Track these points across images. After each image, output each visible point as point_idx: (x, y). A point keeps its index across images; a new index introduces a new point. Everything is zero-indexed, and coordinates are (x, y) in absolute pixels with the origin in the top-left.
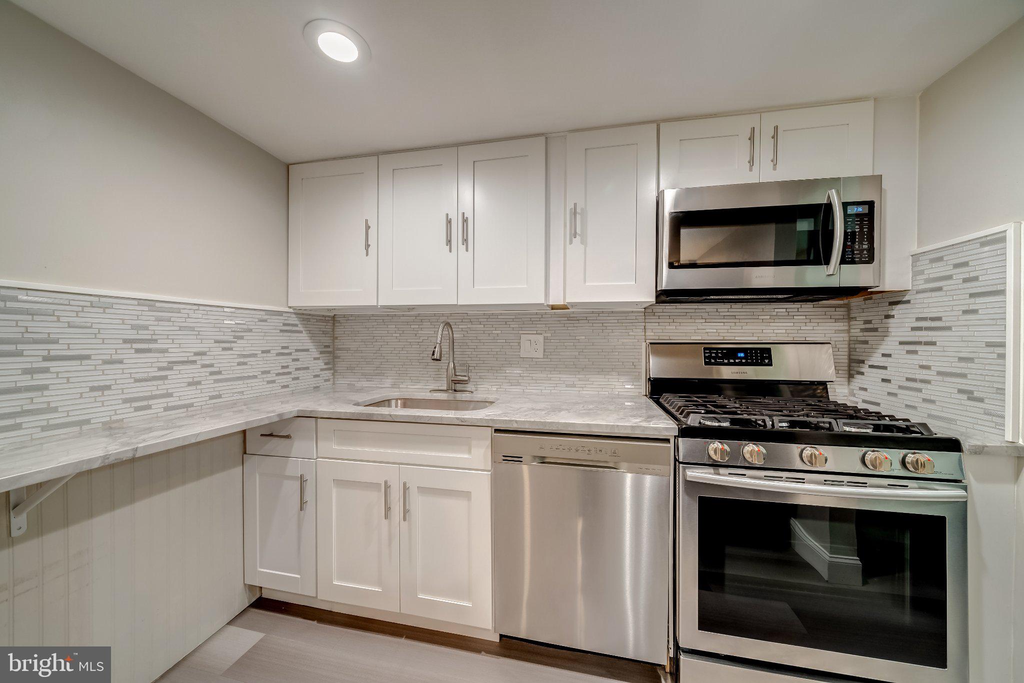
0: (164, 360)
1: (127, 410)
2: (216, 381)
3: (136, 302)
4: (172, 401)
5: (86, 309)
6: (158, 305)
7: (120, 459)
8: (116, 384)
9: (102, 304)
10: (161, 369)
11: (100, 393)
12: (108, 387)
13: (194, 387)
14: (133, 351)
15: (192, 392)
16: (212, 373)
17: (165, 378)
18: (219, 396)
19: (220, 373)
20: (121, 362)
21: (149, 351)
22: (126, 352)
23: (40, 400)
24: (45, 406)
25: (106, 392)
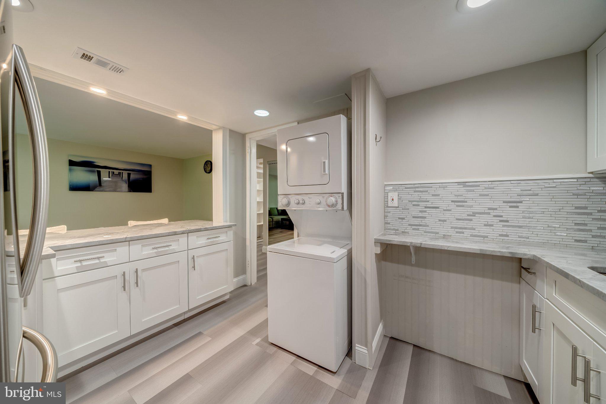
0: (470, 211)
1: (453, 232)
2: (504, 226)
3: (457, 184)
4: (475, 233)
5: (437, 189)
6: (467, 184)
7: (416, 245)
8: (448, 219)
9: (444, 186)
10: (468, 215)
12: (445, 221)
13: (489, 227)
14: (455, 206)
15: (487, 229)
16: (501, 221)
17: (471, 220)
18: (507, 236)
19: (507, 221)
20: (450, 210)
21: (463, 206)
22: (453, 206)
23: (424, 222)
24: (425, 224)
25: (445, 223)
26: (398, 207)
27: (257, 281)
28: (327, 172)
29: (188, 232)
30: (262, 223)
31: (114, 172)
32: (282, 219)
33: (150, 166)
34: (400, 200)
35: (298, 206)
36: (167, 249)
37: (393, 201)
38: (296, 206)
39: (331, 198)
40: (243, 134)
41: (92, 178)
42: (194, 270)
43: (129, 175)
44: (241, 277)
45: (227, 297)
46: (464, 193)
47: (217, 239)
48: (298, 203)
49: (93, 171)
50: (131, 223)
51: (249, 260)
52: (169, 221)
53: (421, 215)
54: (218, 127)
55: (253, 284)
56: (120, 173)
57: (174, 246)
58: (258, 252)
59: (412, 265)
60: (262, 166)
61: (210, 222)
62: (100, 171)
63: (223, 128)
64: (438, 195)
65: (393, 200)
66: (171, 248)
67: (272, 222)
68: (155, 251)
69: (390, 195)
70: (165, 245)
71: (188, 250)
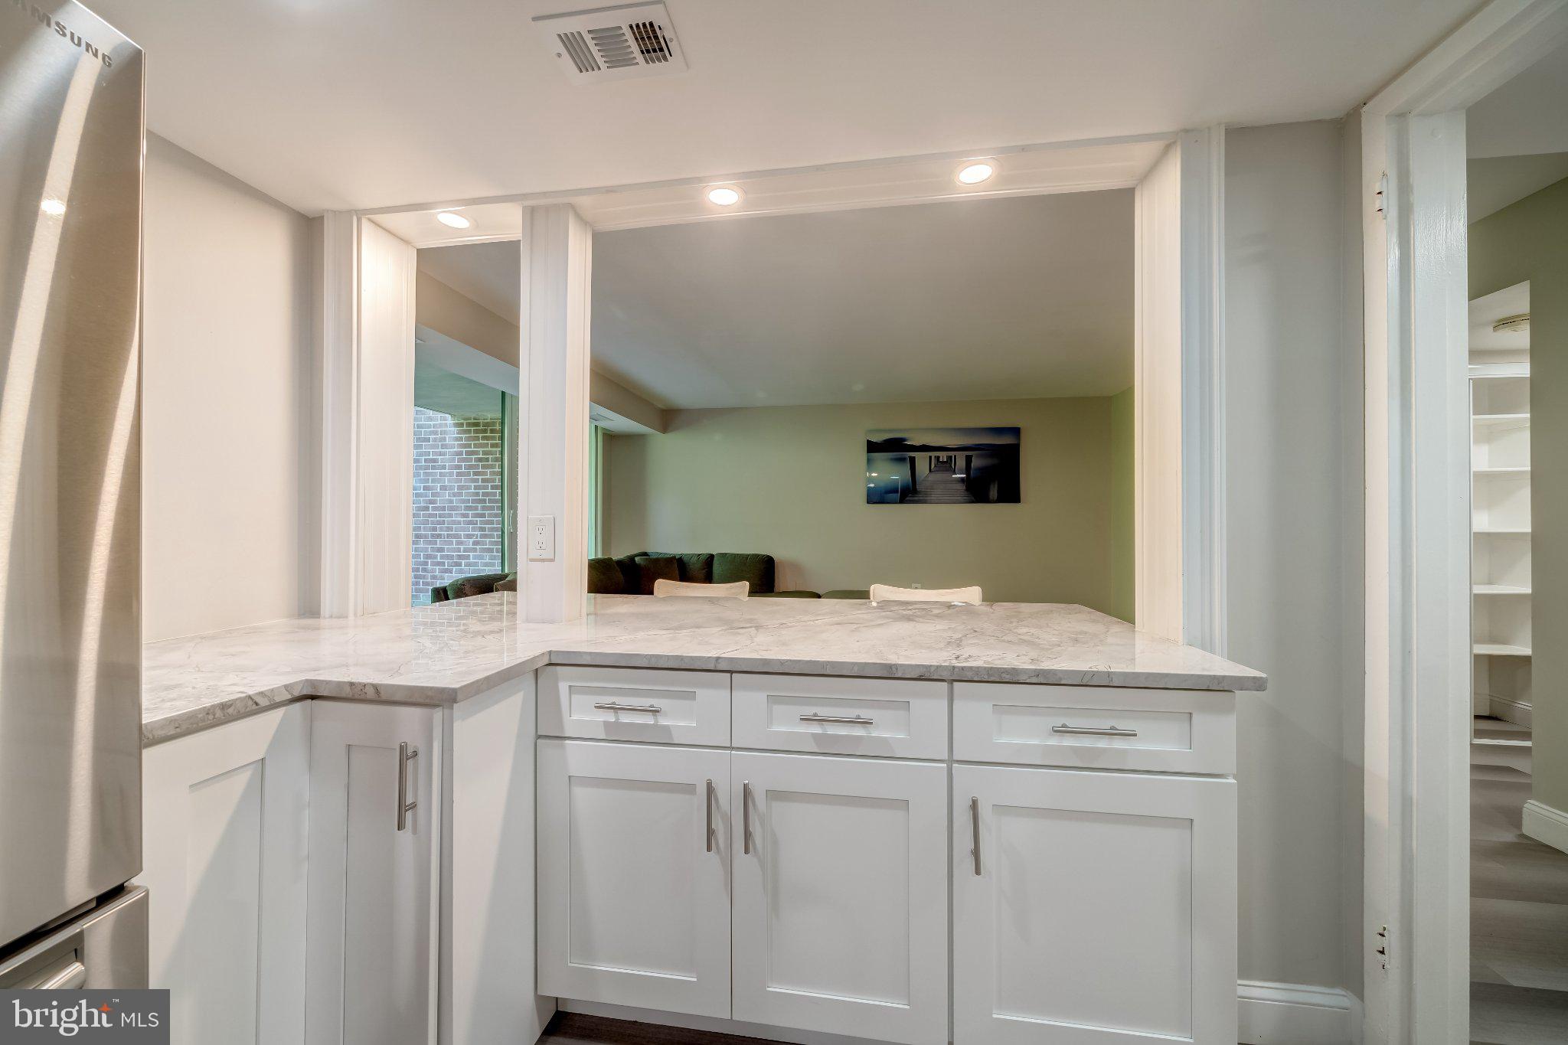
31: (938, 458)
33: (1016, 431)
41: (901, 474)
42: (978, 871)
43: (969, 459)
49: (902, 460)
52: (982, 599)
56: (951, 457)
57: (886, 730)
62: (914, 458)
63: (1185, 137)
66: (875, 732)
71: (952, 760)
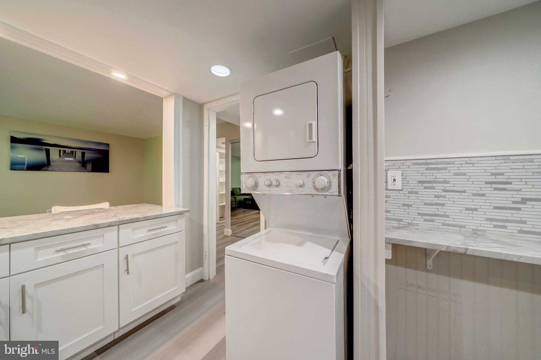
0: (517, 196)
1: (489, 226)
4: (526, 228)
5: (463, 165)
7: (457, 251)
8: (481, 208)
10: (514, 202)
11: (471, 212)
12: (476, 210)
14: (492, 189)
17: (519, 209)
20: (484, 195)
21: (504, 189)
22: (487, 190)
23: (441, 210)
24: (443, 213)
25: (474, 212)
26: (402, 190)
27: (217, 274)
28: (315, 139)
29: (118, 223)
30: (224, 204)
31: (65, 151)
32: (245, 199)
33: (108, 145)
34: (405, 181)
35: (269, 189)
36: (83, 249)
37: (394, 182)
38: (267, 188)
39: (321, 177)
40: (200, 104)
41: (39, 156)
42: (128, 274)
43: (83, 154)
44: (197, 271)
45: (179, 299)
46: (506, 171)
47: (163, 230)
48: (270, 186)
50: (56, 209)
51: (207, 251)
52: (111, 206)
53: (436, 200)
54: (169, 93)
55: (212, 278)
56: (73, 151)
57: (96, 245)
58: (217, 235)
59: (427, 271)
60: (224, 146)
61: (158, 207)
62: (49, 150)
63: (175, 95)
64: (464, 174)
65: (394, 180)
66: (90, 247)
67: (235, 202)
68: (63, 254)
69: (390, 173)
70: (80, 243)
71: (119, 247)
